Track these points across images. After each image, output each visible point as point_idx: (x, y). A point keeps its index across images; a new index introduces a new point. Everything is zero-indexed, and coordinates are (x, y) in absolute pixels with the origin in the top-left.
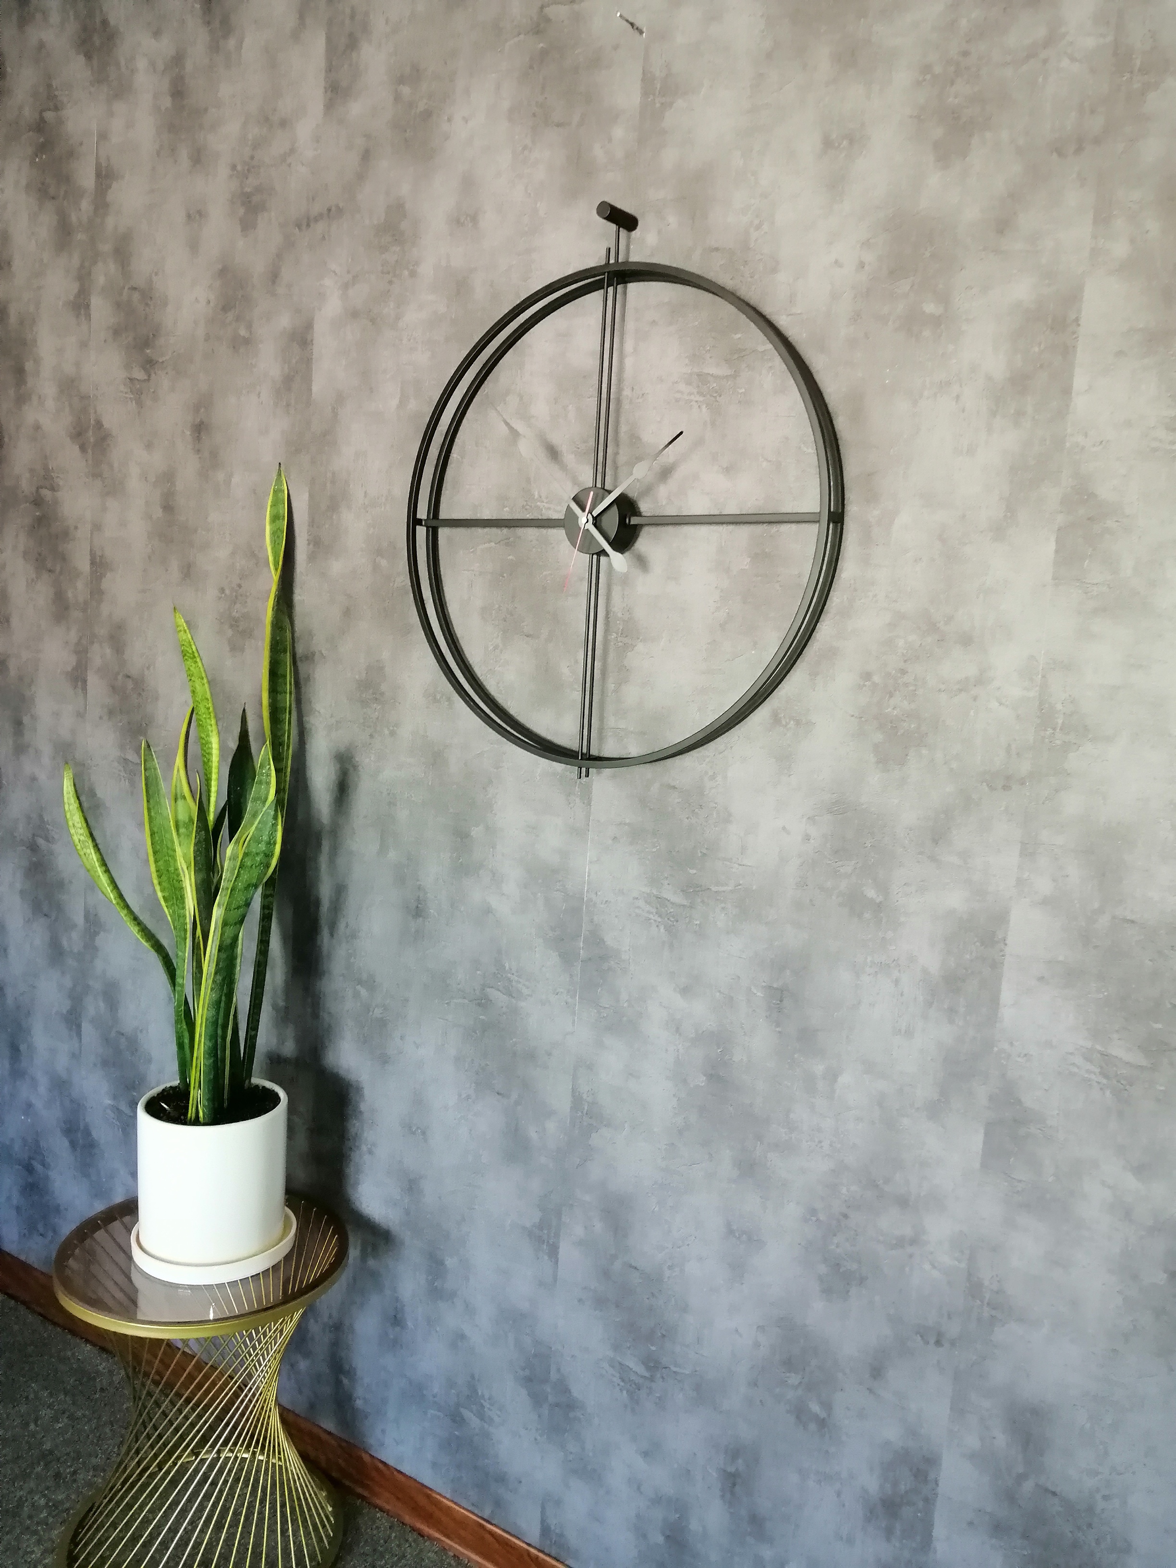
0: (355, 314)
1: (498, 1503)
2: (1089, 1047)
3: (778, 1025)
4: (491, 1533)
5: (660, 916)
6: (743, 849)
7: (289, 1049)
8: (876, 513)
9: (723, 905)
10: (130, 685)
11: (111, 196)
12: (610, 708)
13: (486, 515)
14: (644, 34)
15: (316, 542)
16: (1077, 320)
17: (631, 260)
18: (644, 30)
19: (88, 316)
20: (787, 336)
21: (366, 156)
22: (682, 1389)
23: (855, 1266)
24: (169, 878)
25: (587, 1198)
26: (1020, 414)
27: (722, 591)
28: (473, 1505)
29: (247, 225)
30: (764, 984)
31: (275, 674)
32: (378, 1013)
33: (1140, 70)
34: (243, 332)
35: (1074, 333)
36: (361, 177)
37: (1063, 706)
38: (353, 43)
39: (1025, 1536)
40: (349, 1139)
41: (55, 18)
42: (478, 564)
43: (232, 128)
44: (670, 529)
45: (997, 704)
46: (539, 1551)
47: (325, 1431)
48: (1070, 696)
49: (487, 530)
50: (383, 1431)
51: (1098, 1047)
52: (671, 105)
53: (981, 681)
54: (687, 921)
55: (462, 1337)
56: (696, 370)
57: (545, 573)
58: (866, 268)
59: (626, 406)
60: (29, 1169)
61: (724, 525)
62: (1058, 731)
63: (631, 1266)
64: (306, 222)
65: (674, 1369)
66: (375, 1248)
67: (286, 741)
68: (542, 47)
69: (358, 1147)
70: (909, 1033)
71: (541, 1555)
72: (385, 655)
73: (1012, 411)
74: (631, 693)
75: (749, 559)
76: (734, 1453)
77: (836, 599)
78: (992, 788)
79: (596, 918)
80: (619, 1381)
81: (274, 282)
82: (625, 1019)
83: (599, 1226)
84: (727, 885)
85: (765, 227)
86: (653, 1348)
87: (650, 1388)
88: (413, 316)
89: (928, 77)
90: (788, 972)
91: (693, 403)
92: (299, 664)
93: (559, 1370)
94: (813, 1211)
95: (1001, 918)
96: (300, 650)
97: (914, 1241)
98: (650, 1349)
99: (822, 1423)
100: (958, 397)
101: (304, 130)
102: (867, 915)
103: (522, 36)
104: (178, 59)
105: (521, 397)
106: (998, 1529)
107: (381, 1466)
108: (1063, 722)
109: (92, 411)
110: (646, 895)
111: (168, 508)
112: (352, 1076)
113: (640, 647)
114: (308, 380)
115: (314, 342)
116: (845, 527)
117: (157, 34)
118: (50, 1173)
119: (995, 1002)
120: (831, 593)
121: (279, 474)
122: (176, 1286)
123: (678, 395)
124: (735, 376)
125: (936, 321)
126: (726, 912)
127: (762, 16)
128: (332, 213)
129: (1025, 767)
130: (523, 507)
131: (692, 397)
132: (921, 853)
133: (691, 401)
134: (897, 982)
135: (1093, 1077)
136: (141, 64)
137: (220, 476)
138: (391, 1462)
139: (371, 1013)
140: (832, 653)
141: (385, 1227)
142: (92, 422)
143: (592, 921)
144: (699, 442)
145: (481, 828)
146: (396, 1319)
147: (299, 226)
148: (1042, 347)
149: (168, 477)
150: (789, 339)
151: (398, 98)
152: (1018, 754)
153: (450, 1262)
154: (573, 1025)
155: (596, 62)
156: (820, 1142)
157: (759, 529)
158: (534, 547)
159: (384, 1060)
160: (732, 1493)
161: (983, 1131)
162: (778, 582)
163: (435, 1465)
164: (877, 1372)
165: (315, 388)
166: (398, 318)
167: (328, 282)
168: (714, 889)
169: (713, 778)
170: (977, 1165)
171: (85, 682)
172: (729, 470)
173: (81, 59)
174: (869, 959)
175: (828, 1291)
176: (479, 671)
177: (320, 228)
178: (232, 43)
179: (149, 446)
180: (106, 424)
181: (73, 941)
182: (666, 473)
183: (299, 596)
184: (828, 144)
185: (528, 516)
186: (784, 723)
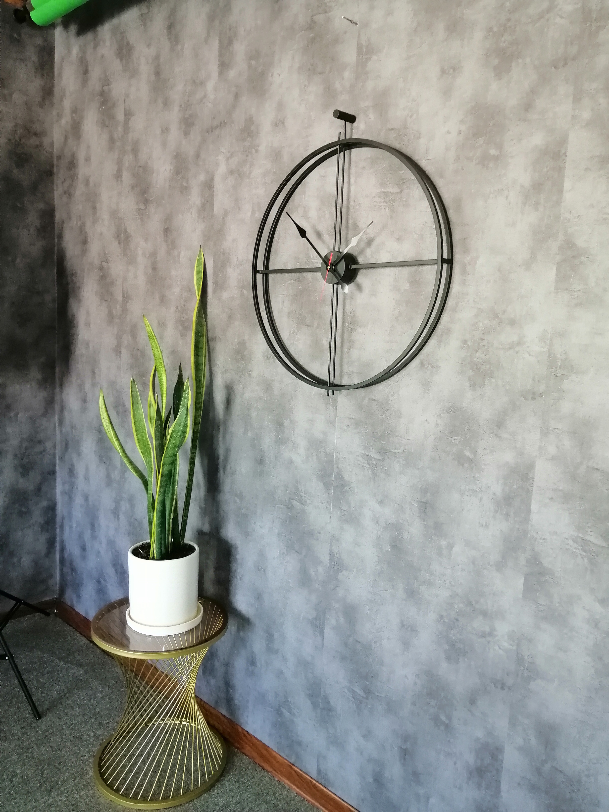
0: (231, 172)
1: (298, 756)
2: (576, 535)
3: (424, 521)
4: (295, 771)
5: (369, 465)
6: (407, 431)
7: (206, 528)
8: (468, 258)
9: (398, 459)
10: (139, 354)
11: (130, 124)
12: (345, 361)
13: (289, 267)
14: (358, 25)
15: (216, 283)
16: (565, 153)
17: (353, 137)
18: (358, 23)
19: (122, 181)
20: (425, 170)
21: (237, 96)
22: (381, 705)
23: (461, 646)
24: (143, 443)
25: (337, 606)
26: (537, 204)
27: (396, 300)
28: (287, 756)
29: (186, 133)
30: (417, 500)
31: (197, 347)
32: (244, 511)
33: (595, 20)
34: (185, 184)
35: (564, 160)
36: (234, 106)
37: (560, 355)
38: (230, 42)
39: (547, 793)
40: (232, 573)
41: (108, 43)
42: (286, 291)
43: (180, 87)
44: (372, 270)
45: (528, 355)
46: (316, 781)
47: (222, 715)
48: (564, 350)
49: (290, 274)
50: (247, 717)
51: (580, 535)
52: (370, 59)
53: (520, 343)
54: (381, 468)
55: (282, 672)
56: (383, 190)
57: (315, 294)
58: (462, 133)
59: (351, 210)
60: (99, 582)
61: (397, 267)
62: (558, 368)
63: (357, 641)
64: (211, 130)
65: (377, 694)
66: (243, 626)
67: (203, 379)
68: (313, 36)
69: (236, 577)
70: (487, 526)
71: (317, 784)
72: (246, 337)
73: (533, 203)
74: (355, 353)
75: (409, 284)
76: (406, 738)
77: (450, 302)
78: (525, 399)
79: (339, 466)
80: (352, 699)
81: (198, 159)
82: (353, 516)
83: (342, 620)
84: (400, 449)
85: (415, 116)
86: (367, 683)
87: (367, 703)
88: (257, 172)
89: (491, 34)
90: (429, 494)
91: (382, 207)
92: (210, 342)
93: (325, 691)
94: (442, 617)
95: (531, 467)
96: (210, 335)
97: (490, 634)
98: (366, 683)
99: (447, 726)
100: (507, 197)
101: (210, 85)
102: (466, 465)
103: (303, 31)
104: (157, 57)
105: (305, 208)
106: (533, 788)
107: (246, 734)
108: (561, 364)
109: (123, 225)
110: (362, 454)
111: (154, 269)
112: (233, 542)
113: (359, 330)
114: (212, 205)
115: (214, 187)
116: (453, 266)
117: (149, 46)
118: (107, 585)
119: (528, 511)
120: (447, 300)
121: (200, 251)
122: (146, 636)
123: (375, 204)
124: (401, 192)
125: (496, 159)
126: (399, 463)
127: (412, 10)
128: (222, 124)
129: (542, 388)
130: (306, 262)
131: (382, 204)
132: (492, 433)
133: (381, 206)
134: (481, 500)
135: (578, 551)
136: (143, 60)
137: (176, 253)
138: (251, 732)
139: (241, 511)
140: (448, 331)
141: (247, 616)
142: (123, 230)
143: (338, 467)
144: (385, 226)
145: (288, 421)
146: (252, 662)
147: (208, 132)
148: (548, 168)
149: (153, 254)
150: (426, 172)
151: (250, 67)
152: (538, 381)
153: (276, 635)
154: (330, 519)
155: (336, 41)
156: (445, 581)
157: (413, 269)
158: (310, 282)
159: (247, 534)
160: (405, 759)
161: (523, 578)
162: (422, 295)
163: (270, 735)
164: (473, 702)
165: (215, 209)
166: (250, 173)
167: (221, 157)
168: (394, 451)
169: (392, 395)
170: (520, 596)
171: (120, 352)
172: (399, 239)
173: (118, 60)
174: (467, 487)
175: (448, 658)
176: (287, 343)
177: (217, 132)
178: (179, 47)
179: (146, 240)
180: (129, 231)
181: (116, 475)
182: (370, 242)
183: (209, 310)
184: (443, 72)
185: (308, 267)
186: (426, 367)
